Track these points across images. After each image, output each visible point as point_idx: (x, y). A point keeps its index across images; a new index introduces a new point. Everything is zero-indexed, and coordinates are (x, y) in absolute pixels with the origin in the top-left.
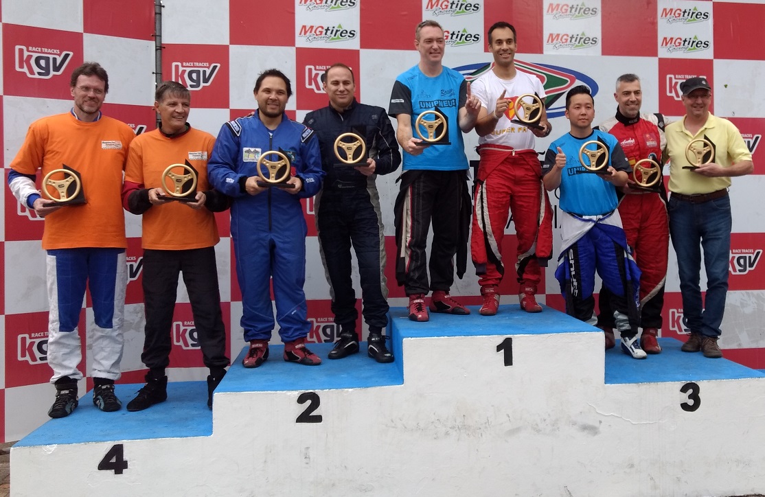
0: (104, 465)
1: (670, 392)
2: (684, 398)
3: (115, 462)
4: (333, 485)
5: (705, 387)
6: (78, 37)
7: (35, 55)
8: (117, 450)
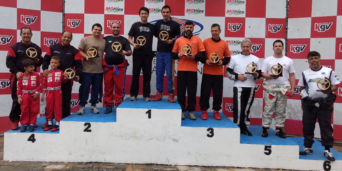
0: (29, 140)
1: (203, 130)
2: (208, 133)
3: (32, 139)
4: (94, 151)
5: (216, 130)
6: (39, 12)
7: (26, 18)
8: (33, 136)
